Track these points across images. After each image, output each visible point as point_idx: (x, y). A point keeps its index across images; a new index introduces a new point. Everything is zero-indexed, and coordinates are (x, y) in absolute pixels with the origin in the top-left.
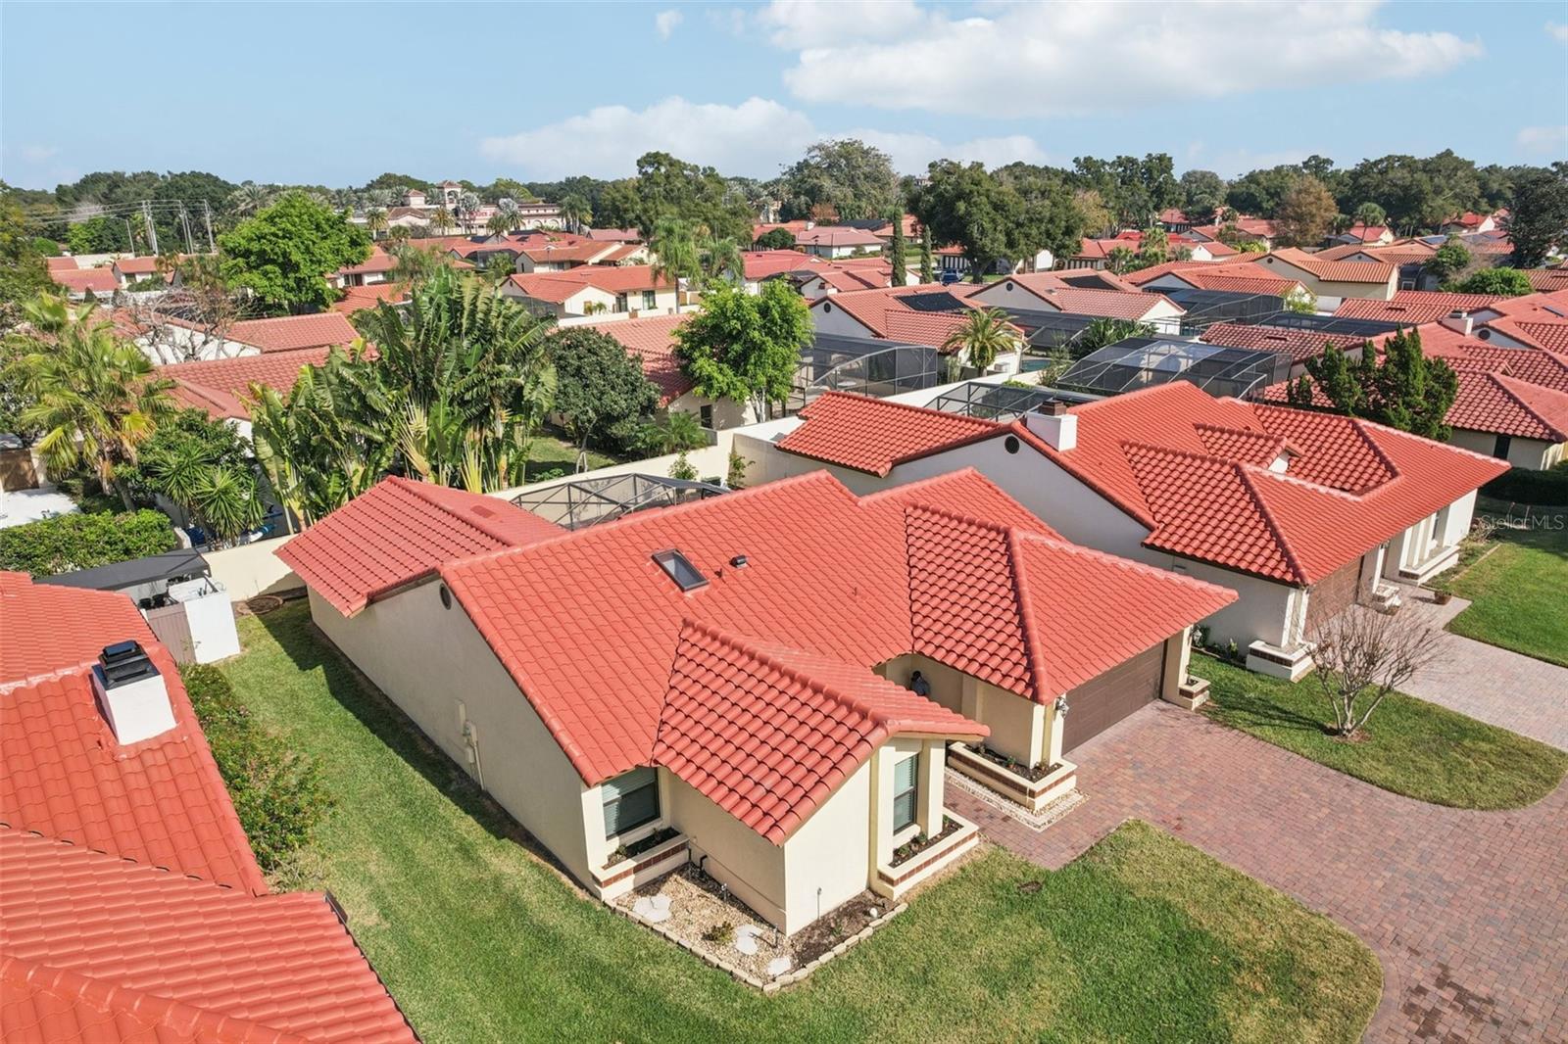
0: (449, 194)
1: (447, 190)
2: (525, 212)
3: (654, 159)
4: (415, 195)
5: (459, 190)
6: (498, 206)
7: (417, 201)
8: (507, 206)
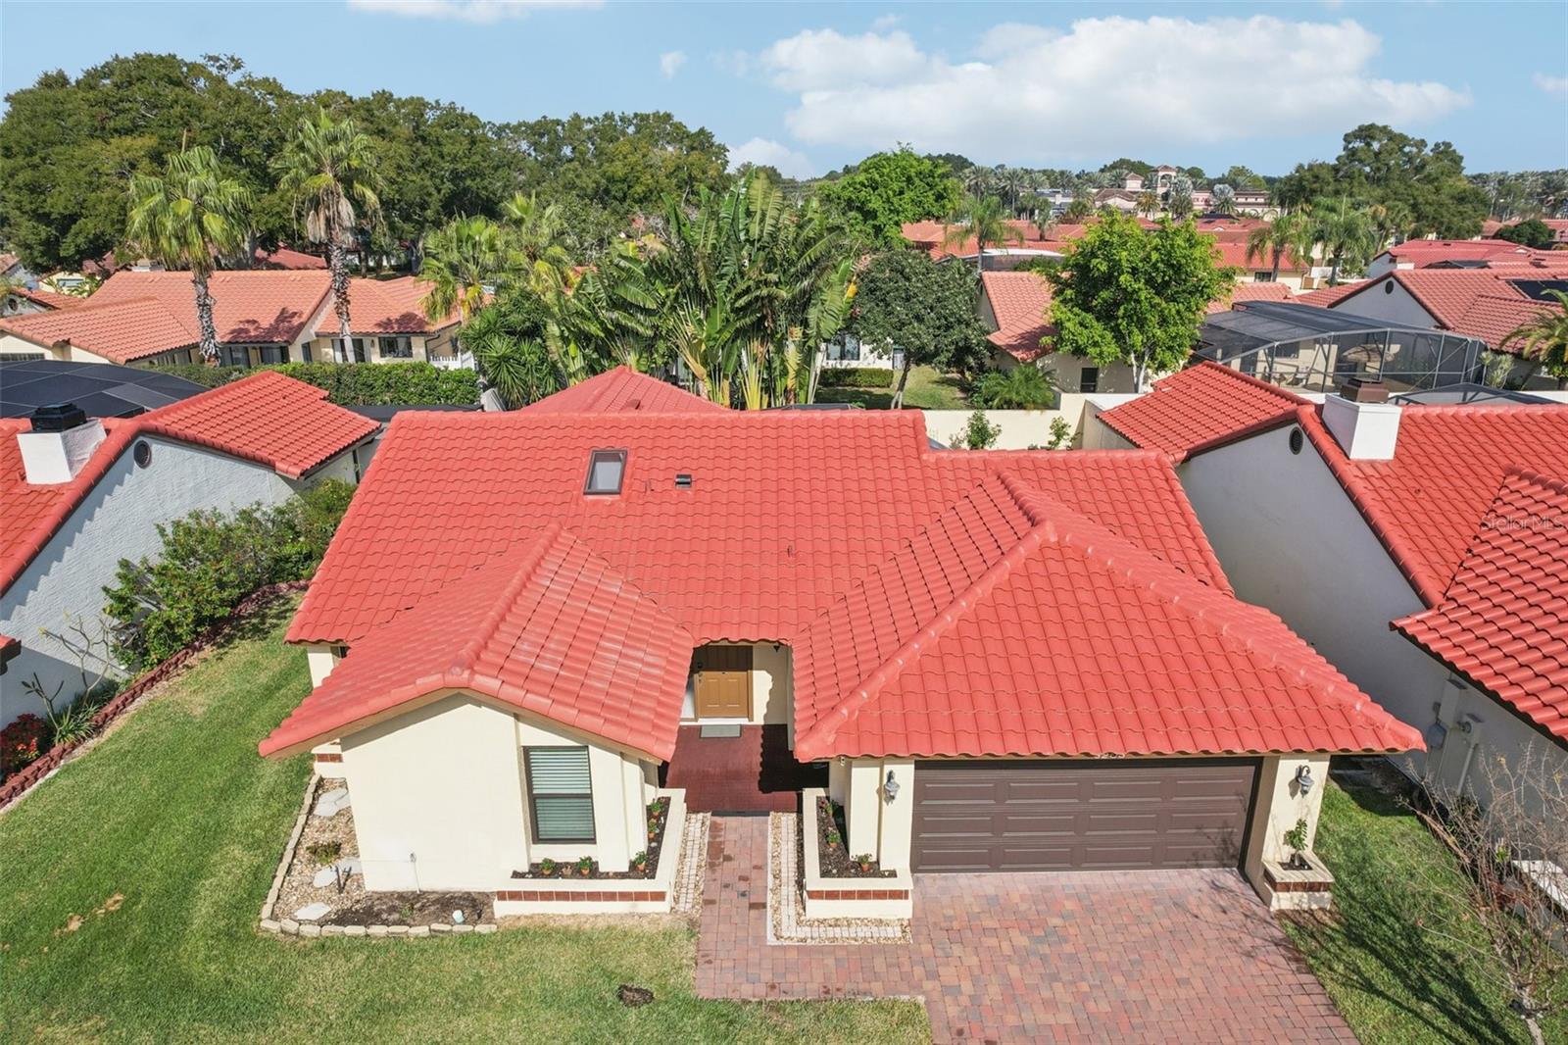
0: (1163, 177)
1: (1161, 174)
2: (1241, 200)
3: (1366, 133)
4: (1132, 178)
5: (1174, 174)
6: (1213, 192)
7: (1133, 185)
8: (1222, 192)
